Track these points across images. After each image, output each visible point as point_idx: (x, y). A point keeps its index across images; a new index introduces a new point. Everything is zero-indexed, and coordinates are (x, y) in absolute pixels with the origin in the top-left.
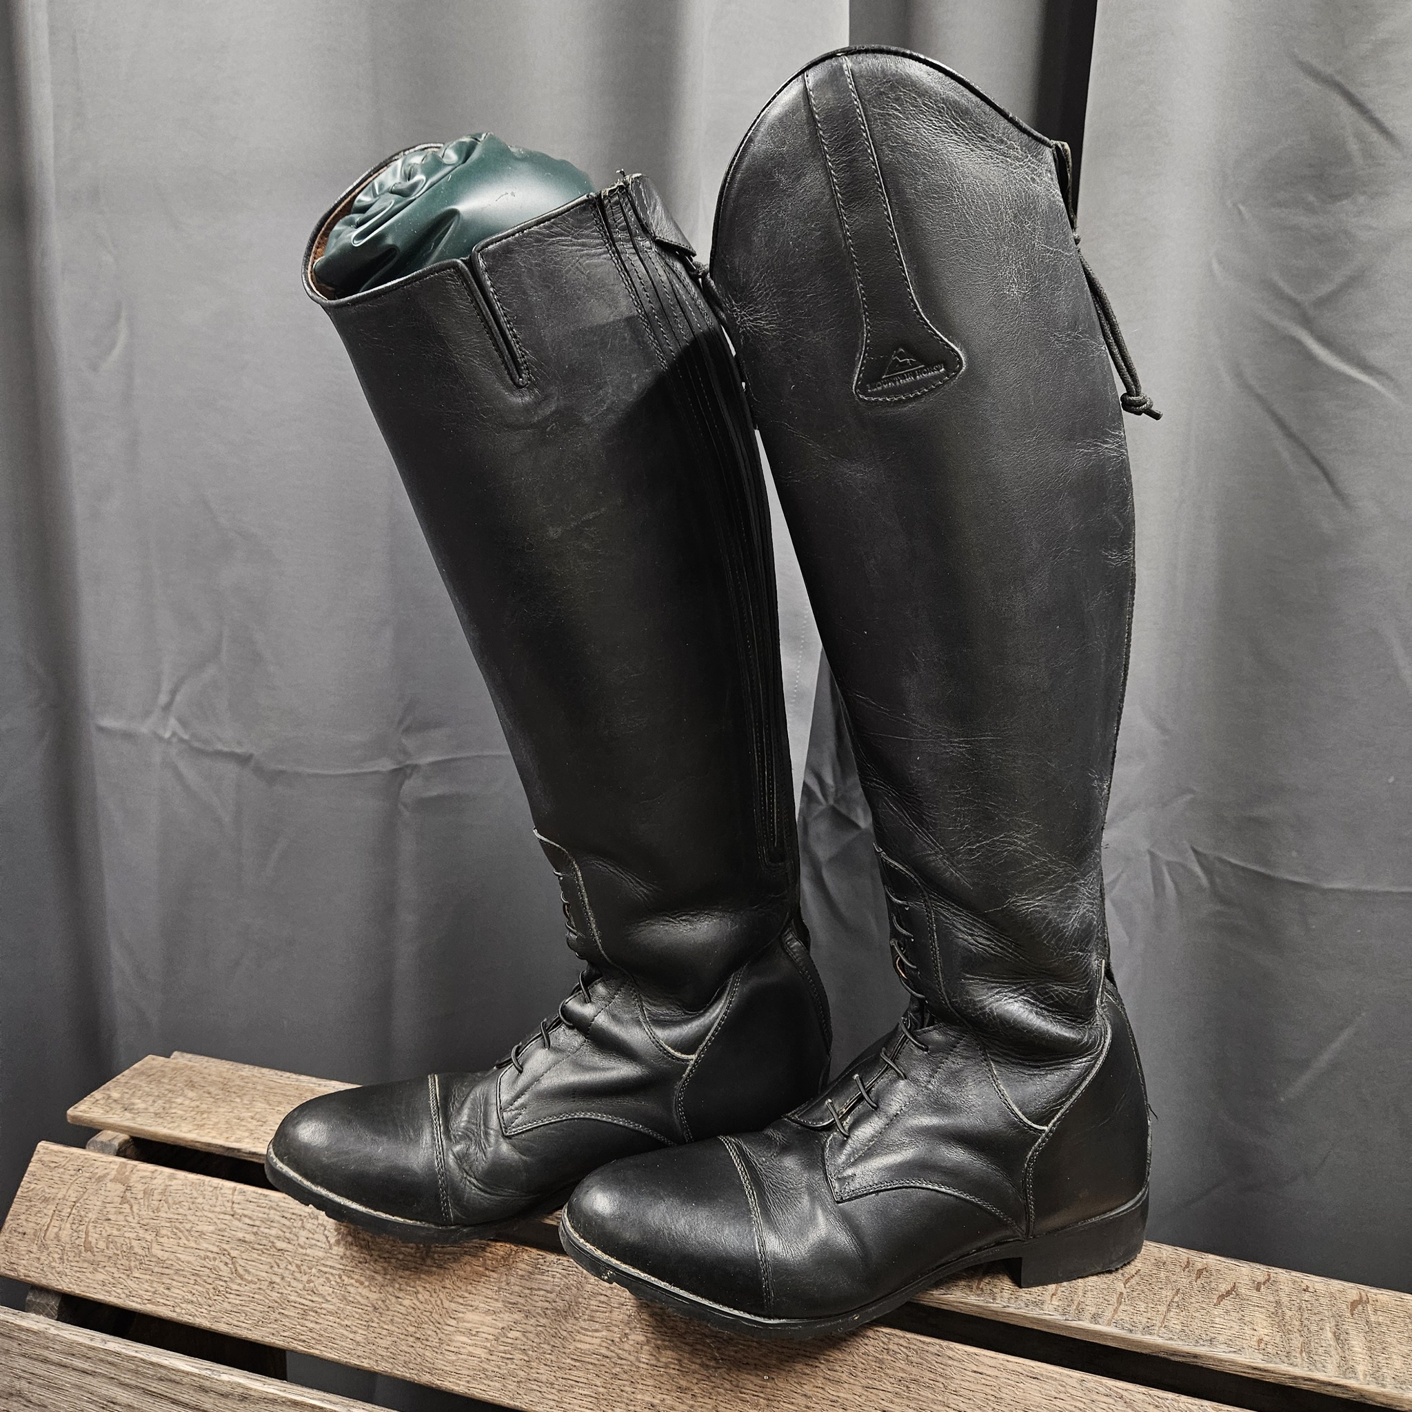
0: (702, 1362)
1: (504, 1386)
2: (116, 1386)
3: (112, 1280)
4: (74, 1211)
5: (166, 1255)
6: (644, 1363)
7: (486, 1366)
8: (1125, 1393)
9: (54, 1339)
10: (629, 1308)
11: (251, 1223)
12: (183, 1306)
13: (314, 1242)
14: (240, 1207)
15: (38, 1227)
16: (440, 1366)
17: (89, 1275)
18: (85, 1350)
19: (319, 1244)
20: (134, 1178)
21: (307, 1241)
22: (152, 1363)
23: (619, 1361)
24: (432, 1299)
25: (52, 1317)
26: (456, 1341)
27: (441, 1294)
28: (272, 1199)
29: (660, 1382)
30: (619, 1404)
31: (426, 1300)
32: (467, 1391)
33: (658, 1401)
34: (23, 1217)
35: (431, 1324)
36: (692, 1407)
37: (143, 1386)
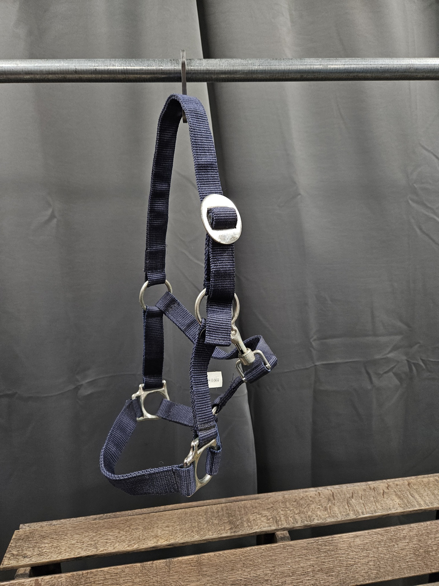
0: (270, 569)
6: (252, 577)
8: (379, 532)
10: (242, 561)
11: (100, 583)
13: (127, 581)
14: (93, 578)
19: (129, 581)
20: (43, 584)
21: (124, 581)
23: (245, 580)
24: (177, 584)
28: (105, 571)
29: (259, 581)
36: (271, 584)
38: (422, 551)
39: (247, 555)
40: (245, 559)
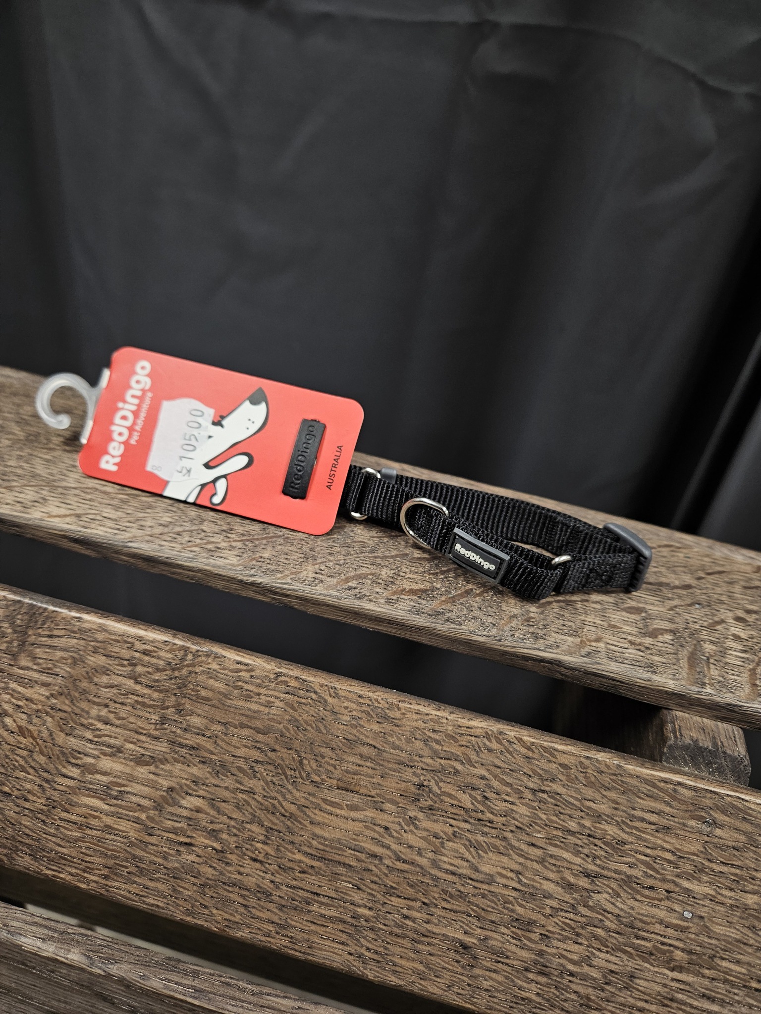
0: (562, 878)
1: (175, 890)
6: (447, 871)
7: (139, 853)
10: (419, 771)
16: (51, 845)
23: (399, 865)
24: (31, 727)
26: (80, 806)
27: (49, 719)
29: (477, 906)
30: (399, 940)
31: (20, 727)
32: (103, 891)
33: (475, 941)
35: (31, 771)
36: (541, 953)
39: (458, 751)
40: (438, 767)
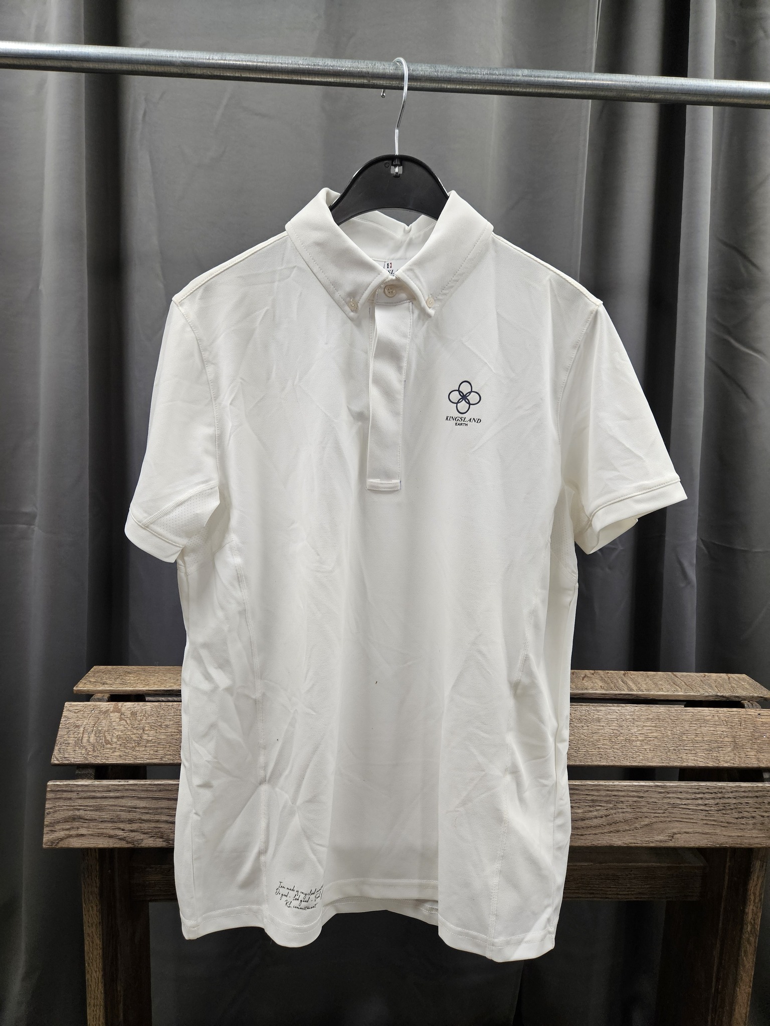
2: (137, 800)
3: (125, 754)
4: (94, 729)
5: (150, 738)
9: (98, 786)
12: (167, 757)
15: (76, 739)
17: (111, 754)
18: (117, 787)
20: (123, 709)
22: (155, 785)
25: (91, 779)
34: (66, 736)
37: (151, 796)
38: (622, 738)
